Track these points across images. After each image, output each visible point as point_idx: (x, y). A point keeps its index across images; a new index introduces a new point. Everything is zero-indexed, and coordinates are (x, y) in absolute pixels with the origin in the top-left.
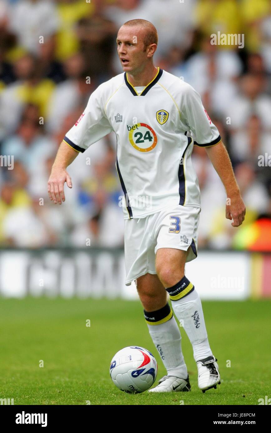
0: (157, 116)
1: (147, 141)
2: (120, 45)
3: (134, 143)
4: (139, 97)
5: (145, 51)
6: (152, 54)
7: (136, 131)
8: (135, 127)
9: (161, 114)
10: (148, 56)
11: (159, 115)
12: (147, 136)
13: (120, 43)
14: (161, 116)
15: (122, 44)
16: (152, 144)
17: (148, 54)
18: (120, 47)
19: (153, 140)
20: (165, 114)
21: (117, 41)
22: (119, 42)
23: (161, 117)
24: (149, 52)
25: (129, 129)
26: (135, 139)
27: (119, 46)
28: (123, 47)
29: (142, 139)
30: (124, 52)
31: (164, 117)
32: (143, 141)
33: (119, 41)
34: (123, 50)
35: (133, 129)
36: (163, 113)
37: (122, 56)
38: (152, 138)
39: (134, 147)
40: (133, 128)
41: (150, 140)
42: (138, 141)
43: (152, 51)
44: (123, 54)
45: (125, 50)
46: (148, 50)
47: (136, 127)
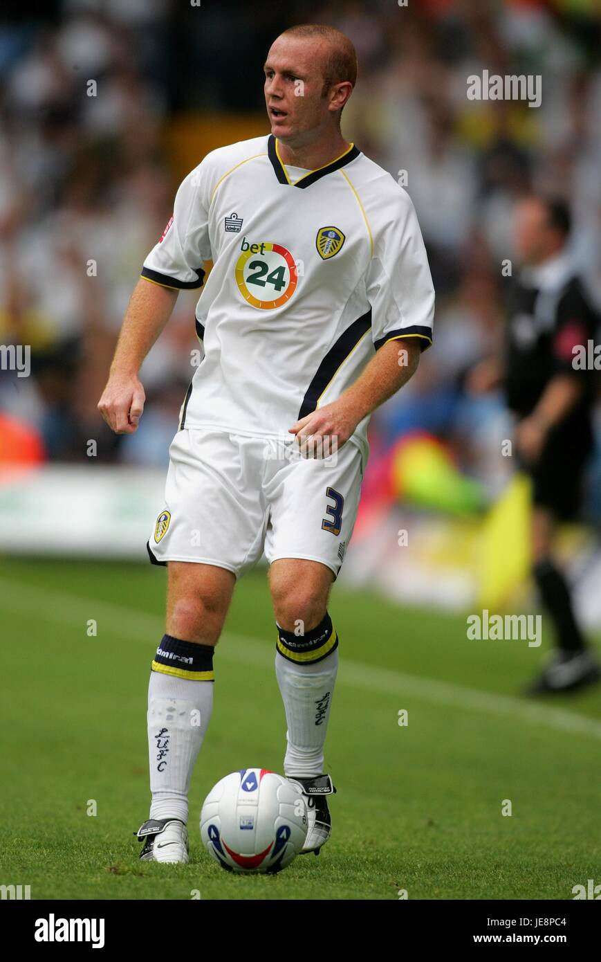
0: (319, 239)
1: (270, 286)
2: (271, 77)
3: (243, 278)
4: (291, 187)
5: (325, 95)
6: (341, 105)
7: (257, 257)
8: (257, 248)
9: (327, 236)
10: (331, 107)
11: (323, 237)
12: (276, 277)
13: (271, 73)
14: (328, 240)
15: (276, 77)
16: (280, 296)
17: (330, 103)
18: (271, 81)
19: (284, 289)
20: (337, 237)
21: (265, 67)
22: (270, 71)
23: (327, 243)
24: (333, 99)
25: (245, 247)
26: (249, 272)
27: (268, 79)
28: (278, 83)
29: (264, 278)
30: (279, 94)
31: (333, 244)
32: (262, 284)
33: (269, 68)
34: (277, 89)
35: (252, 251)
36: (334, 233)
37: (272, 101)
38: (283, 284)
39: (239, 286)
40: (252, 248)
41: (278, 288)
42: (252, 279)
43: (341, 98)
44: (275, 97)
45: (282, 90)
46: (333, 94)
47: (260, 248)
